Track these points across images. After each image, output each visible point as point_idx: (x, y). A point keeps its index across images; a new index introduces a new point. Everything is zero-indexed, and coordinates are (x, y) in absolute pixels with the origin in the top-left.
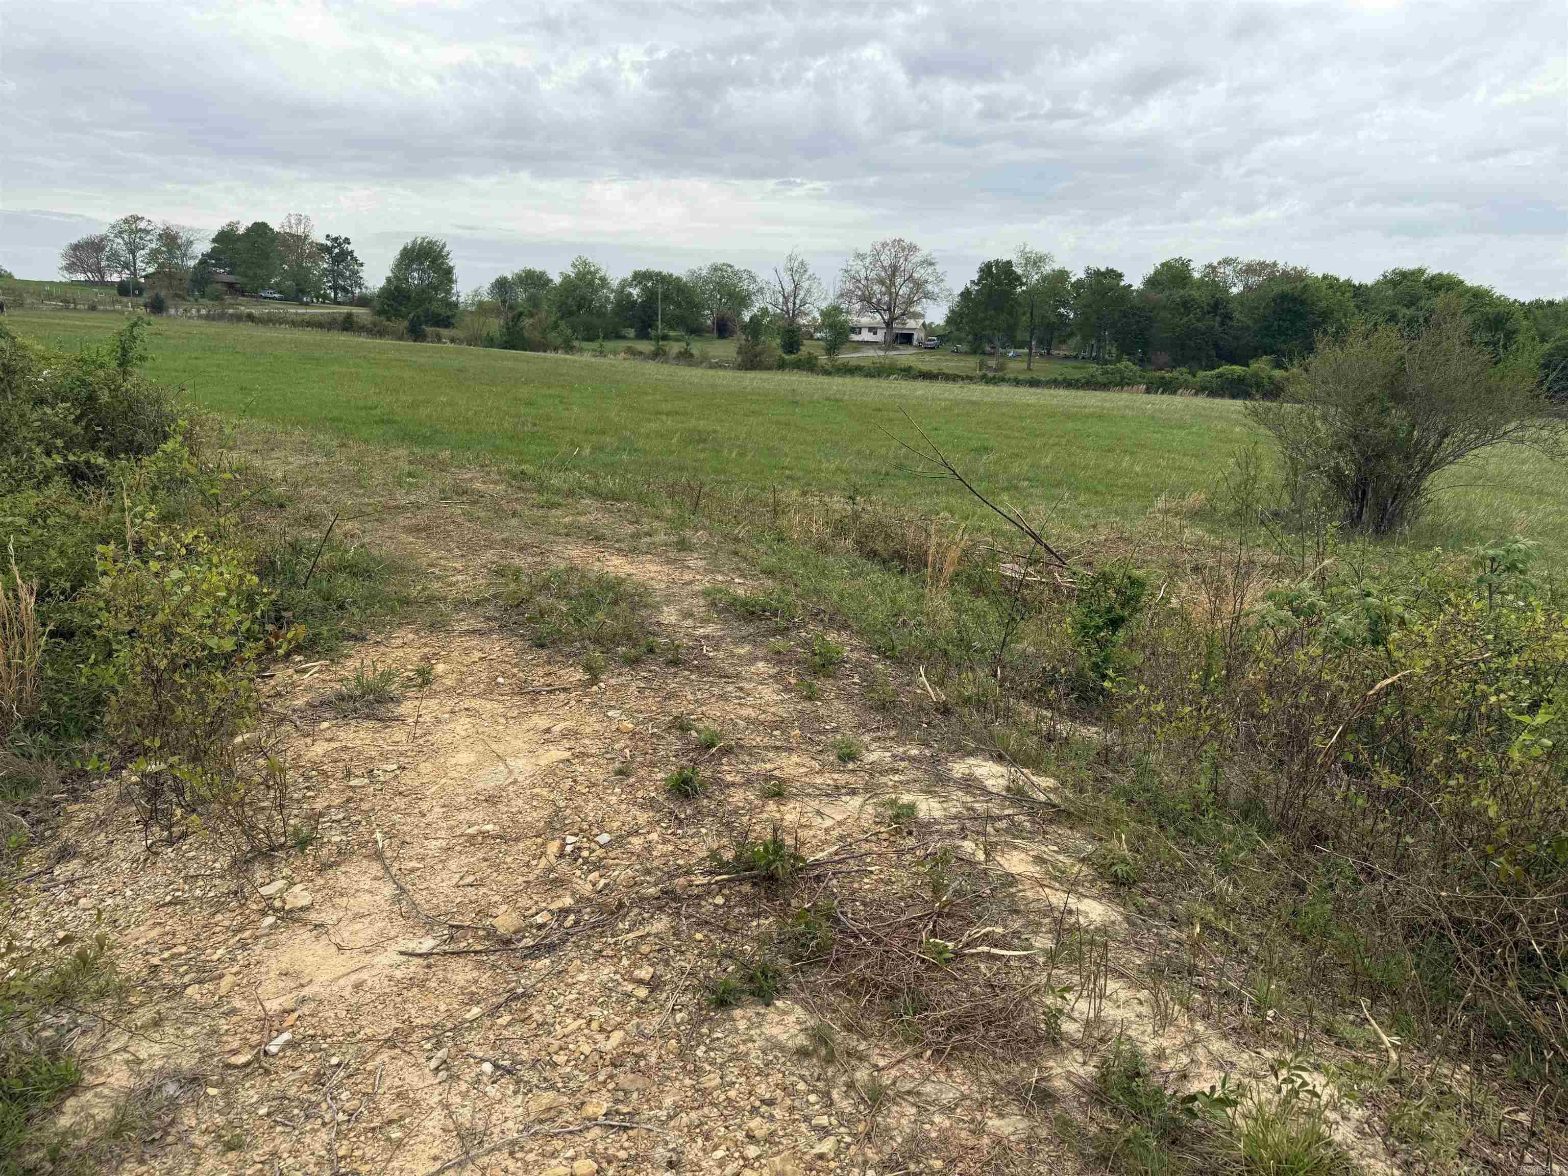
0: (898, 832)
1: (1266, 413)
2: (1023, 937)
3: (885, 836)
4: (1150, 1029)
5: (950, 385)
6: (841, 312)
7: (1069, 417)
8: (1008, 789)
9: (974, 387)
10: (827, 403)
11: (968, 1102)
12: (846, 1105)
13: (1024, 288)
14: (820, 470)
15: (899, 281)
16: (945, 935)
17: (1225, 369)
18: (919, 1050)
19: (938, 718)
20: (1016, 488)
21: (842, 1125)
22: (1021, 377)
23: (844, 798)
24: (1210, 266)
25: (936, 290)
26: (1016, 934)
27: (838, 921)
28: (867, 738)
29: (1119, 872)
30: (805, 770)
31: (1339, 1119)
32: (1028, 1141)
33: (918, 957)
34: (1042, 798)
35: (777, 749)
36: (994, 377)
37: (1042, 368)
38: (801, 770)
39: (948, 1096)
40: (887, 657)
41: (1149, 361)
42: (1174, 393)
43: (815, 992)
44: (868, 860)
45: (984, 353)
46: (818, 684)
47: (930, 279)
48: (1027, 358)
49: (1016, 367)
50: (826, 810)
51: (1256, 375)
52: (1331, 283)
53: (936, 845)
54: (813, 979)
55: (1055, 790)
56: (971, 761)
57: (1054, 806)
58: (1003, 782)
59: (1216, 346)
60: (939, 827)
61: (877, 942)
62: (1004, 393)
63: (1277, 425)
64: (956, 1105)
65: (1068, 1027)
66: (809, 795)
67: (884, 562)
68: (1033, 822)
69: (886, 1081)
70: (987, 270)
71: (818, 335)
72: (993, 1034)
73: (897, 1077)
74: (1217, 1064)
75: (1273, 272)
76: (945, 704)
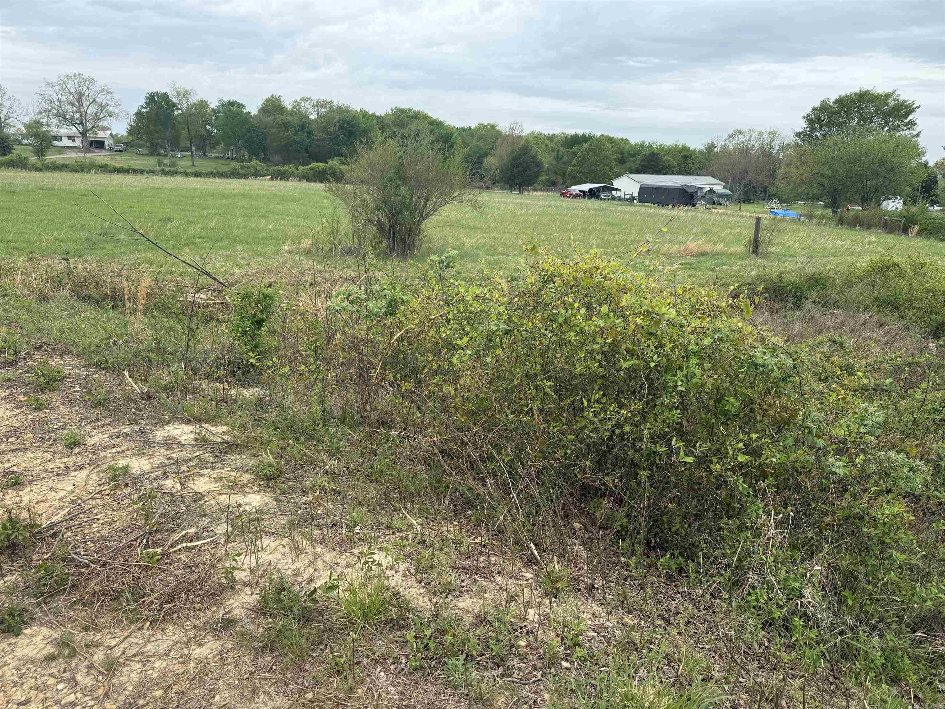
0: (117, 487)
1: (338, 190)
2: (210, 530)
3: (108, 492)
4: (290, 560)
5: (139, 177)
6: (42, 125)
7: (224, 196)
8: (196, 439)
9: (155, 177)
10: (41, 191)
11: (179, 645)
12: (89, 681)
13: (180, 112)
14: (41, 241)
15: (85, 103)
16: (156, 545)
17: (314, 165)
18: (141, 625)
19: (143, 404)
20: (193, 243)
21: (85, 695)
22: (189, 171)
23: (73, 474)
24: (296, 101)
25: (116, 111)
26: (205, 529)
27: (73, 560)
28: (88, 428)
29: (268, 474)
30: (39, 461)
31: (393, 573)
32: (220, 654)
33: (136, 565)
34: (219, 440)
35: (13, 451)
36: (170, 171)
37: (202, 165)
38: (35, 462)
39: (164, 646)
40: (103, 369)
41: (269, 160)
42: (288, 180)
43: (57, 613)
44: (95, 512)
45: (159, 155)
46: (43, 397)
47: (110, 103)
48: (190, 158)
49: (184, 164)
50: (59, 486)
51: (331, 168)
52: (364, 114)
53: (145, 488)
54: (55, 605)
55: (225, 433)
56: (169, 427)
57: (227, 443)
58: (192, 436)
59: (307, 151)
60: (148, 476)
61: (104, 564)
62: (178, 181)
63: (345, 197)
64: (170, 650)
65: (241, 576)
66: (44, 478)
67: (98, 302)
68: (214, 456)
69: (117, 653)
70: (152, 99)
71: (25, 142)
72: (192, 597)
73: (125, 649)
74: (329, 567)
75: (332, 106)
76: (148, 393)
